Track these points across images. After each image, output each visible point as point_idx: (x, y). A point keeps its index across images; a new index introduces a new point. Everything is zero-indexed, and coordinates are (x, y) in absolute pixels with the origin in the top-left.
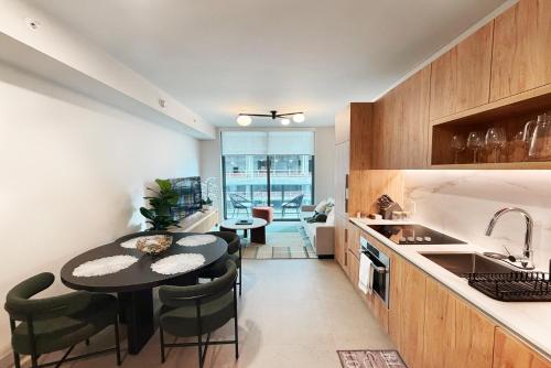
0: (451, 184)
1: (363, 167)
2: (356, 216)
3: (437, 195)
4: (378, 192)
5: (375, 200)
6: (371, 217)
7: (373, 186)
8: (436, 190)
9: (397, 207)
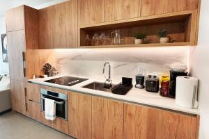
0: (80, 56)
1: (34, 48)
2: (32, 78)
3: (74, 61)
4: (43, 62)
5: (42, 67)
6: (41, 77)
7: (41, 59)
8: (73, 59)
9: (54, 69)
